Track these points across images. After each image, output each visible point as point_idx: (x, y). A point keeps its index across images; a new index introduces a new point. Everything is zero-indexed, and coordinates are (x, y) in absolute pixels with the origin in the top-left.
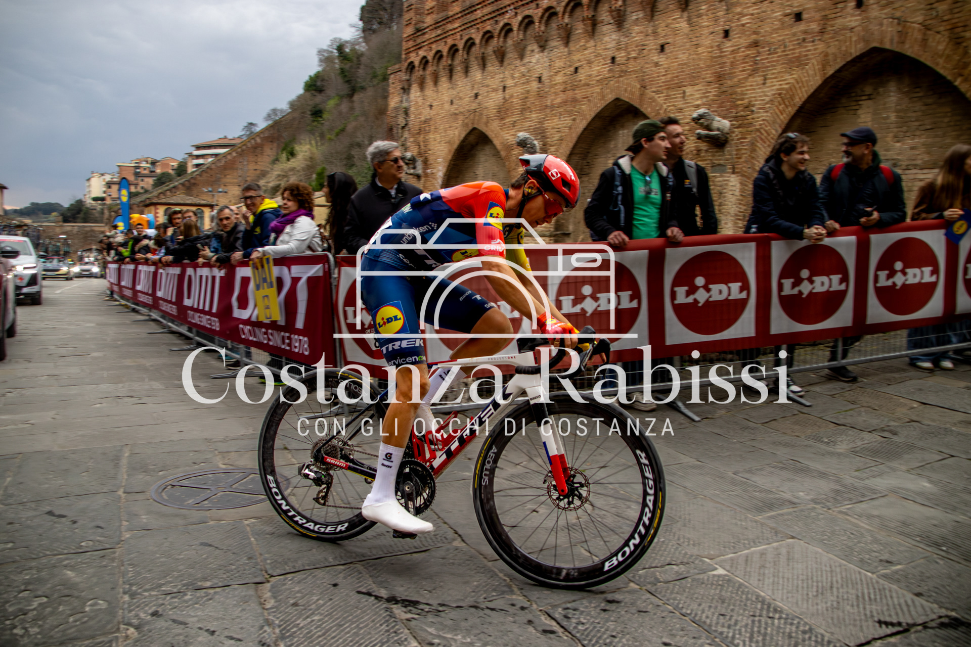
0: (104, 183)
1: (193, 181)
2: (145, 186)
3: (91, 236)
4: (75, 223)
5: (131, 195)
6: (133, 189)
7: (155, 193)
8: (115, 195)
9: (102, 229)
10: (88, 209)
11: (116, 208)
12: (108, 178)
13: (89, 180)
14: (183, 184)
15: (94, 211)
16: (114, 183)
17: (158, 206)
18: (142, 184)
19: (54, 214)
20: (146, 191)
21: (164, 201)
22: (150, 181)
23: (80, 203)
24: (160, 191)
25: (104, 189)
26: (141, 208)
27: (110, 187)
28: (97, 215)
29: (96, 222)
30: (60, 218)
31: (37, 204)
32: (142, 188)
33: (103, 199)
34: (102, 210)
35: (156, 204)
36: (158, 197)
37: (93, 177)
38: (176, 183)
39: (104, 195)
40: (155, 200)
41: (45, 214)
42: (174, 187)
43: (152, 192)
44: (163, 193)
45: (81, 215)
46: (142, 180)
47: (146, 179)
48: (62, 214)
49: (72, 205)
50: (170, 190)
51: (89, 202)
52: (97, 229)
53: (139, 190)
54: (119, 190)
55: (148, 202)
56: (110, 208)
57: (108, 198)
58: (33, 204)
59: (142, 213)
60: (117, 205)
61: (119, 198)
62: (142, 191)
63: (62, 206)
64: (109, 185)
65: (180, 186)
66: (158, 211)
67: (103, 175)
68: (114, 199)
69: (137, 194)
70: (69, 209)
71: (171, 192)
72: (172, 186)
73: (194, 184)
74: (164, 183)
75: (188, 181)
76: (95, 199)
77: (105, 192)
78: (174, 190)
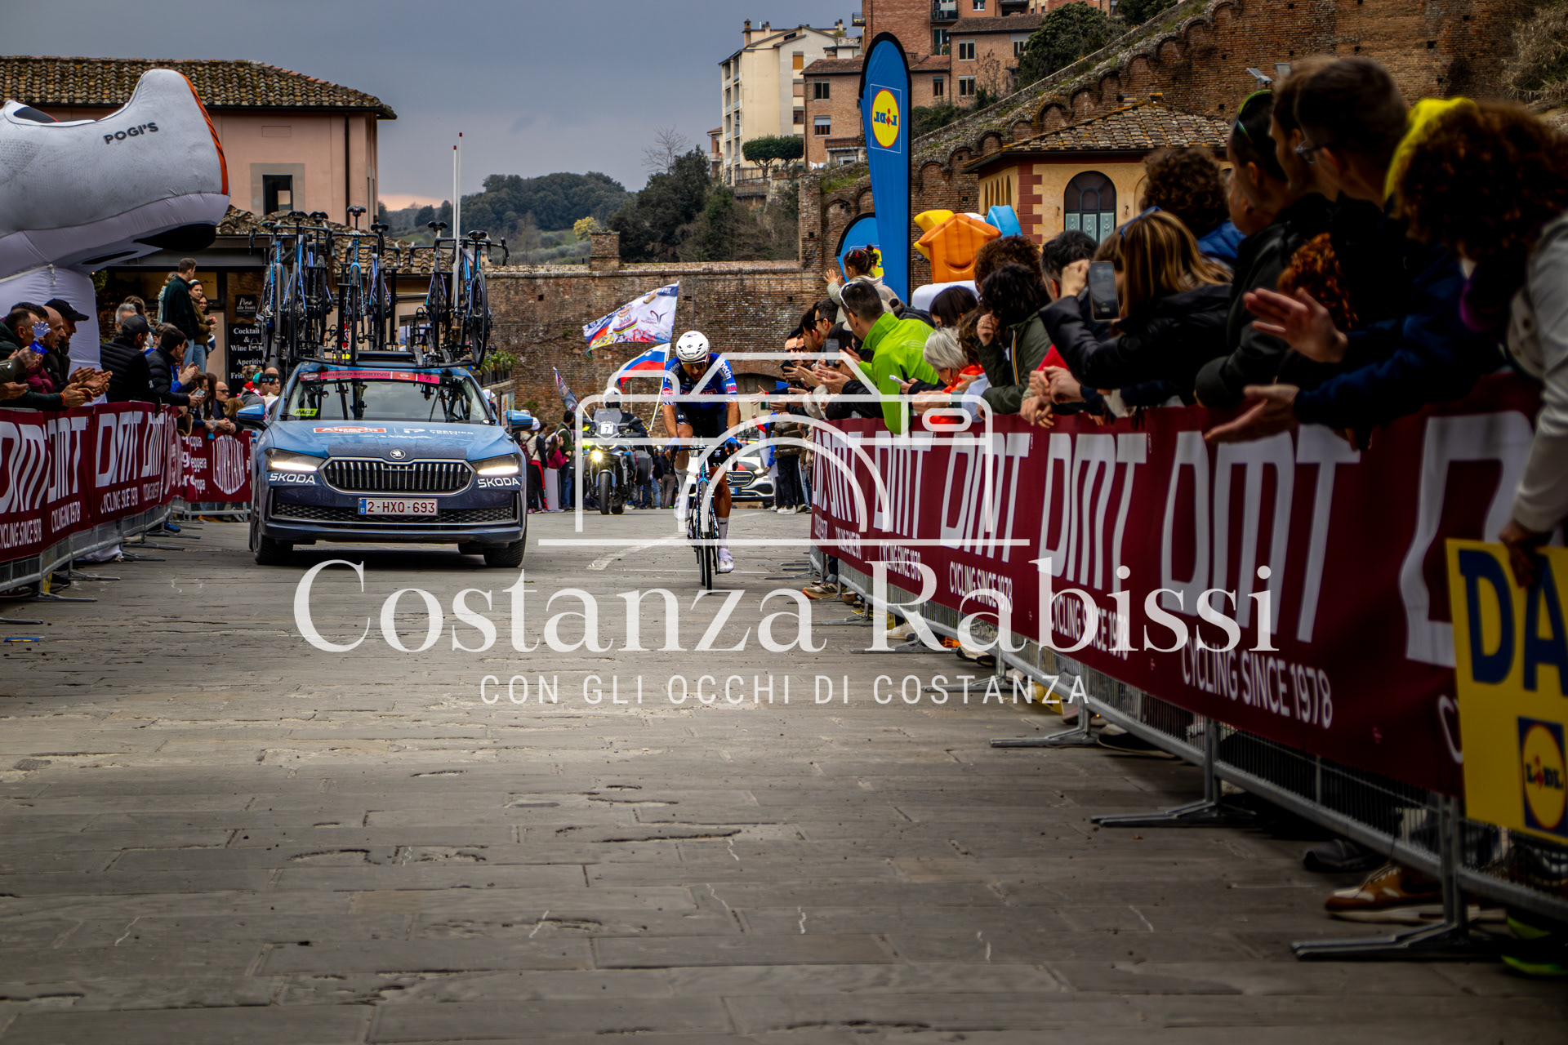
0: (797, 75)
1: (1200, 39)
2: (980, 80)
3: (741, 316)
4: (675, 259)
5: (915, 123)
6: (924, 96)
7: (1026, 108)
8: (845, 127)
9: (790, 286)
10: (726, 195)
11: (850, 186)
12: (814, 49)
13: (731, 63)
14: (1154, 59)
15: (755, 205)
16: (842, 73)
17: (1037, 170)
18: (962, 70)
19: (582, 224)
20: (984, 102)
21: (1066, 141)
22: (1004, 52)
23: (693, 169)
24: (1046, 96)
25: (799, 102)
26: (959, 182)
27: (822, 92)
28: (767, 222)
29: (762, 252)
30: (611, 242)
31: (515, 182)
32: (966, 87)
33: (792, 149)
34: (791, 197)
35: (1025, 161)
36: (1038, 123)
37: (751, 48)
38: (1124, 56)
39: (799, 130)
40: (1026, 141)
41: (545, 227)
42: (1113, 74)
43: (1010, 105)
44: (1064, 106)
45: (699, 225)
46: (968, 52)
47: (983, 47)
48: (619, 224)
49: (657, 180)
50: (1095, 90)
51: (730, 162)
52: (762, 285)
53: (953, 94)
54: (864, 100)
55: (992, 150)
56: (822, 187)
57: (815, 143)
58: (494, 182)
59: (964, 202)
60: (854, 170)
61: (866, 138)
62: (966, 102)
63: (619, 188)
64: (818, 81)
65: (1140, 67)
66: (1037, 190)
67: (790, 37)
68: (837, 147)
69: (943, 118)
70: (644, 199)
71: (1098, 99)
72: (1102, 67)
73: (1208, 52)
74: (1066, 58)
75: (1182, 40)
76: (759, 151)
77: (798, 116)
78: (1110, 89)
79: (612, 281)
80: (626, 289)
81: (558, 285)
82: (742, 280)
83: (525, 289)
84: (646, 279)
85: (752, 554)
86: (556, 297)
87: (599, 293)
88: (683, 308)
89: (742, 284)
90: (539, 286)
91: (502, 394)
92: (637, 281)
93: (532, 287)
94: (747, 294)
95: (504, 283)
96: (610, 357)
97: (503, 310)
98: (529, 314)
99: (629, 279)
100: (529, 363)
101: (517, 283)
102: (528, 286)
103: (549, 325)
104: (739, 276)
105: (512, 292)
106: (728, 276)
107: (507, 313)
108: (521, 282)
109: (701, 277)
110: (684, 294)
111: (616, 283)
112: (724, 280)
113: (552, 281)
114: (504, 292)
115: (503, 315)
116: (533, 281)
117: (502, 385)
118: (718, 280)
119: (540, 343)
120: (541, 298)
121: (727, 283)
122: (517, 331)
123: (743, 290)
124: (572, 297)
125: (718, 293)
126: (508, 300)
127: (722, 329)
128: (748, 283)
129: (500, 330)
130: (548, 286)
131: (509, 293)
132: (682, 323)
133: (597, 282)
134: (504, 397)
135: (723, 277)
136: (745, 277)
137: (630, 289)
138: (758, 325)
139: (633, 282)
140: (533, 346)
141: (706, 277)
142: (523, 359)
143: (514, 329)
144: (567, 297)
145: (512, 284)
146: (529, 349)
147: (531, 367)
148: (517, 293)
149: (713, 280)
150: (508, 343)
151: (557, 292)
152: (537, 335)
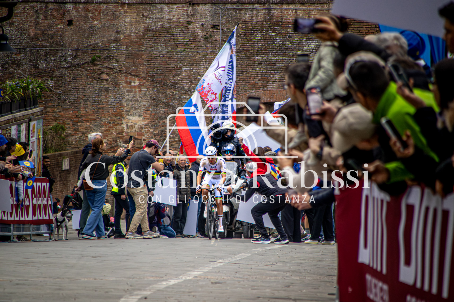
79: (141, 8)
80: (154, 16)
81: (87, 10)
82: (270, 9)
83: (55, 13)
84: (175, 6)
85: (277, 294)
86: (85, 23)
87: (128, 20)
88: (211, 36)
89: (269, 14)
90: (69, 11)
91: (30, 120)
92: (166, 8)
93: (61, 12)
94: (274, 24)
95: (33, 7)
96: (137, 83)
97: (32, 34)
98: (58, 39)
99: (158, 6)
100: (57, 87)
101: (46, 7)
102: (57, 10)
103: (77, 50)
104: (267, 6)
105: (41, 16)
106: (256, 6)
107: (36, 37)
108: (51, 6)
109: (229, 6)
110: (211, 23)
111: (145, 9)
112: (252, 10)
113: (81, 6)
114: (33, 16)
115: (32, 39)
116: (63, 5)
117: (30, 111)
118: (246, 9)
119: (68, 67)
120: (70, 23)
121: (255, 12)
122: (46, 55)
123: (270, 19)
124: (100, 23)
125: (245, 22)
126: (37, 24)
127: (249, 58)
128: (275, 12)
129: (29, 54)
130: (77, 11)
131: (38, 17)
132: (209, 52)
133: (126, 8)
134: (32, 123)
135: (251, 6)
136: (272, 6)
137: (159, 16)
138: (284, 55)
139: (162, 9)
140: (61, 70)
141: (235, 6)
142: (51, 83)
143: (43, 53)
144: (96, 22)
145: (41, 9)
146: (57, 73)
147: (58, 91)
148: (46, 17)
149: (241, 10)
150: (36, 67)
151: (86, 17)
152: (65, 60)
